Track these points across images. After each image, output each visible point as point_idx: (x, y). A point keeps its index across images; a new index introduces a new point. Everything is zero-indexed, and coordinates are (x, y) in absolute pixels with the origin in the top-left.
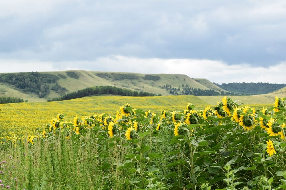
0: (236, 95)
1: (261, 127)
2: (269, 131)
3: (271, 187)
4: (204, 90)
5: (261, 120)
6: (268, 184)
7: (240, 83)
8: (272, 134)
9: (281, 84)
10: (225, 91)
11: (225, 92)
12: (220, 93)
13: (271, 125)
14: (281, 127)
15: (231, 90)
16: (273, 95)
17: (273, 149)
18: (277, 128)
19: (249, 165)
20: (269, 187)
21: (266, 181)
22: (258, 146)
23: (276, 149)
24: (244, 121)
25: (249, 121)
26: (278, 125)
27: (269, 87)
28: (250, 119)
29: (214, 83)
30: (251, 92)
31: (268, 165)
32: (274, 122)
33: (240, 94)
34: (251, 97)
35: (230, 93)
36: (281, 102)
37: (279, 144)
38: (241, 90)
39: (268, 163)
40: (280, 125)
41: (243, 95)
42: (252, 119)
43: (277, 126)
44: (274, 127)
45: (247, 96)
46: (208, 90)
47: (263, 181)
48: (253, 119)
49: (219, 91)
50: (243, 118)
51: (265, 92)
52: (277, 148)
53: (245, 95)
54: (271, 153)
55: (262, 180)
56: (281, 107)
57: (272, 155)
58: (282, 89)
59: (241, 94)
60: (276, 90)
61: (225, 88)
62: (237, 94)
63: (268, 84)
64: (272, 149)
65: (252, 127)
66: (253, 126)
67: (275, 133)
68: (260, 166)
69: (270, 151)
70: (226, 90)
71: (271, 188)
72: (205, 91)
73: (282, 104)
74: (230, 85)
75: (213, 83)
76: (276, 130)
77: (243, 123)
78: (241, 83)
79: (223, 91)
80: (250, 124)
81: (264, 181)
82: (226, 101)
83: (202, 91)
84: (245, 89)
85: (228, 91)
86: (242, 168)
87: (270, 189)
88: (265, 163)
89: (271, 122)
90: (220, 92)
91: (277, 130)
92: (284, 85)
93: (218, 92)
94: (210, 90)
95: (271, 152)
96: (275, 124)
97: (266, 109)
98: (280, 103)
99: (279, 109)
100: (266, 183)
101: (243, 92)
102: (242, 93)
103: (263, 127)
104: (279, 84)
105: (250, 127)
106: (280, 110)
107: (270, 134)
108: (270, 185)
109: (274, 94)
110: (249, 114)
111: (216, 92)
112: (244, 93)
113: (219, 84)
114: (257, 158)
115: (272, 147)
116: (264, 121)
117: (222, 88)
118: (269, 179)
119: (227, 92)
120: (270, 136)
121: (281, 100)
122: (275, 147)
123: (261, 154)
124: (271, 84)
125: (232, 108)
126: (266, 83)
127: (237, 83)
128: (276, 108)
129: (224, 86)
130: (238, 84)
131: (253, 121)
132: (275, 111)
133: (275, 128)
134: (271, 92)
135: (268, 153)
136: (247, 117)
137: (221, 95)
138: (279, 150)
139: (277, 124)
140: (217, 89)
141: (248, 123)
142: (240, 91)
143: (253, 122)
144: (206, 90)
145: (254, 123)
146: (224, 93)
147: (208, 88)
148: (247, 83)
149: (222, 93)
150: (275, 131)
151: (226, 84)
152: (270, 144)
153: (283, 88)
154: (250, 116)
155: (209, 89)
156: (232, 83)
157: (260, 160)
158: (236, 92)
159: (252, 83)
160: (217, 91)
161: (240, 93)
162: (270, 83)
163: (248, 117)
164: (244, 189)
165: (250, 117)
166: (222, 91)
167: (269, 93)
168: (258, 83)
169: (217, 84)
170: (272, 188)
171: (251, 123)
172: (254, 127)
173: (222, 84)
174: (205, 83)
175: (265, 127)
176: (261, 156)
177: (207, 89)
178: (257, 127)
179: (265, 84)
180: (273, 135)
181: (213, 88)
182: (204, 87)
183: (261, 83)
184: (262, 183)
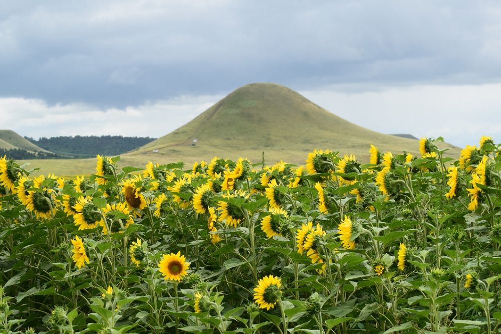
0: (64, 158)
1: (67, 213)
2: (78, 219)
3: (74, 328)
4: (8, 150)
5: (65, 200)
6: (67, 323)
7: (71, 137)
8: (84, 226)
9: (143, 138)
10: (45, 151)
11: (46, 153)
12: (35, 155)
13: (82, 208)
14: (100, 212)
15: (56, 149)
16: (129, 157)
17: (85, 254)
18: (93, 215)
19: (45, 286)
20: (70, 328)
21: (63, 317)
22: (58, 248)
23: (90, 255)
24: (34, 202)
25: (45, 201)
26: (95, 209)
27: (122, 143)
28: (47, 198)
29: (26, 138)
30: (91, 152)
31: (77, 285)
32: (87, 202)
33: (71, 157)
34: (92, 161)
35: (54, 154)
36: (109, 166)
37: (94, 244)
38: (74, 149)
39: (78, 281)
40: (99, 209)
41: (76, 157)
42: (50, 198)
43: (93, 211)
44: (88, 211)
45: (84, 160)
46: (15, 149)
47: (57, 317)
48: (52, 198)
49: (35, 151)
50: (34, 196)
51: (116, 152)
52: (92, 251)
53: (81, 158)
54: (81, 261)
55: (55, 314)
56: (110, 174)
57: (82, 267)
58: (145, 147)
59: (73, 157)
60: (134, 148)
61: (45, 147)
62: (66, 156)
63: (120, 138)
64: (82, 254)
65: (51, 214)
66: (54, 211)
67: (89, 223)
68: (64, 287)
69: (79, 258)
70: (47, 149)
71: (73, 331)
72: (10, 152)
73: (109, 169)
74: (53, 140)
75: (23, 136)
76: (91, 218)
77: (34, 207)
78: (73, 137)
79: (41, 152)
80: (46, 207)
81: (59, 316)
82: (5, 165)
83: (5, 151)
84: (80, 147)
85: (50, 151)
86: (33, 291)
87: (71, 332)
88: (72, 280)
89: (82, 202)
90: (37, 153)
91: (93, 217)
92: (149, 139)
93: (33, 152)
94: (19, 150)
95: (79, 260)
96: (89, 207)
97: (82, 179)
98: (107, 168)
99: (106, 179)
100: (63, 320)
101: (78, 152)
102: (75, 154)
103: (70, 213)
104: (140, 138)
105: (47, 213)
106: (107, 181)
107: (79, 225)
108: (71, 323)
109: (131, 156)
110: (45, 189)
111: (29, 154)
112: (79, 155)
113: (34, 139)
114: (56, 273)
115: (82, 250)
116: (71, 201)
117: (39, 146)
118: (69, 312)
119: (48, 153)
120: (79, 229)
121: (107, 162)
122: (88, 249)
123: (65, 265)
124: (127, 138)
125: (16, 177)
126: (118, 135)
127: (66, 138)
128: (99, 177)
129: (43, 142)
130: (69, 138)
131: (51, 201)
132: (99, 182)
133: (88, 214)
134: (126, 153)
135: (76, 262)
136: (40, 194)
137: (38, 158)
138: (97, 256)
139: (92, 206)
140: (31, 149)
141: (42, 205)
142: (72, 150)
143: (52, 204)
144: (11, 150)
145: (54, 206)
146: (43, 155)
147: (15, 146)
148: (84, 137)
149: (39, 154)
150: (90, 220)
151: (46, 139)
152: (79, 246)
153: (148, 145)
154: (46, 192)
155: (17, 148)
156: (57, 137)
157: (63, 276)
158: (64, 153)
159: (92, 137)
160: (31, 152)
161: (72, 154)
162: (124, 136)
163: (43, 193)
164: (27, 332)
165: (46, 195)
166: (39, 151)
167: (123, 153)
168: (103, 137)
169: (32, 138)
170: (76, 330)
171: (48, 205)
172: (54, 214)
173: (40, 139)
174: (10, 138)
175: (73, 213)
176: (64, 268)
177: (13, 147)
178: (60, 214)
179: (115, 138)
180: (86, 229)
181: (24, 147)
182: (8, 144)
183: (109, 136)
184: (56, 321)
